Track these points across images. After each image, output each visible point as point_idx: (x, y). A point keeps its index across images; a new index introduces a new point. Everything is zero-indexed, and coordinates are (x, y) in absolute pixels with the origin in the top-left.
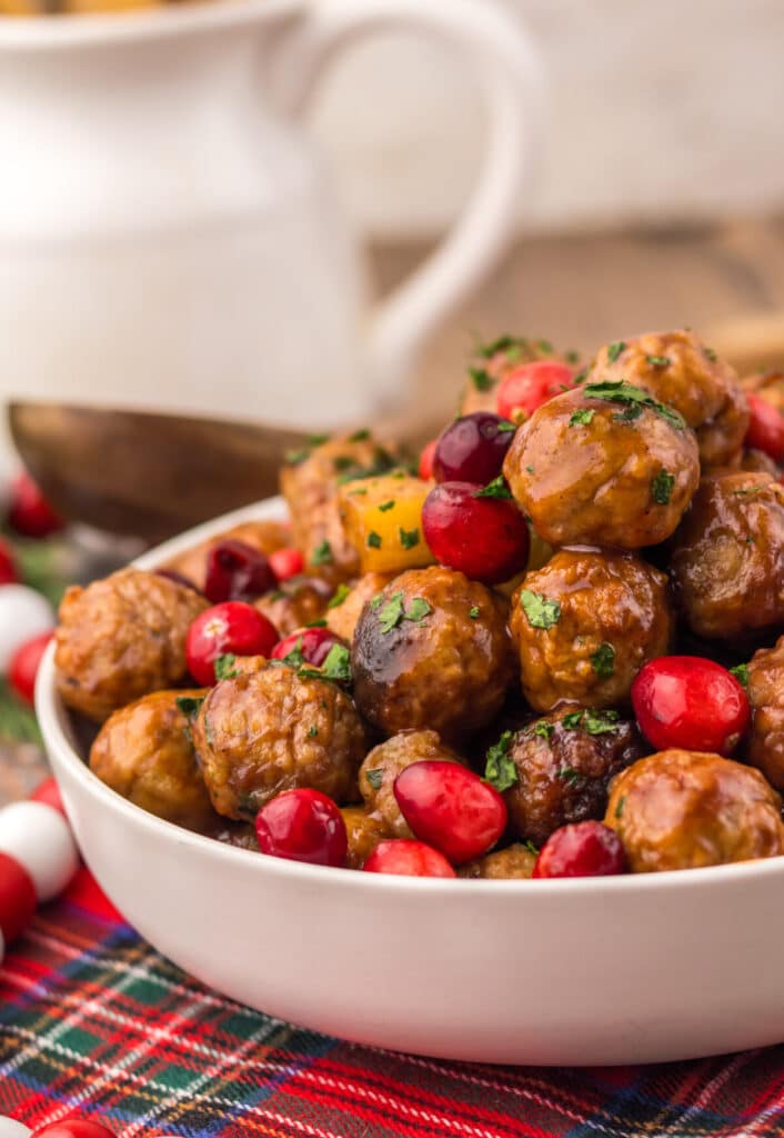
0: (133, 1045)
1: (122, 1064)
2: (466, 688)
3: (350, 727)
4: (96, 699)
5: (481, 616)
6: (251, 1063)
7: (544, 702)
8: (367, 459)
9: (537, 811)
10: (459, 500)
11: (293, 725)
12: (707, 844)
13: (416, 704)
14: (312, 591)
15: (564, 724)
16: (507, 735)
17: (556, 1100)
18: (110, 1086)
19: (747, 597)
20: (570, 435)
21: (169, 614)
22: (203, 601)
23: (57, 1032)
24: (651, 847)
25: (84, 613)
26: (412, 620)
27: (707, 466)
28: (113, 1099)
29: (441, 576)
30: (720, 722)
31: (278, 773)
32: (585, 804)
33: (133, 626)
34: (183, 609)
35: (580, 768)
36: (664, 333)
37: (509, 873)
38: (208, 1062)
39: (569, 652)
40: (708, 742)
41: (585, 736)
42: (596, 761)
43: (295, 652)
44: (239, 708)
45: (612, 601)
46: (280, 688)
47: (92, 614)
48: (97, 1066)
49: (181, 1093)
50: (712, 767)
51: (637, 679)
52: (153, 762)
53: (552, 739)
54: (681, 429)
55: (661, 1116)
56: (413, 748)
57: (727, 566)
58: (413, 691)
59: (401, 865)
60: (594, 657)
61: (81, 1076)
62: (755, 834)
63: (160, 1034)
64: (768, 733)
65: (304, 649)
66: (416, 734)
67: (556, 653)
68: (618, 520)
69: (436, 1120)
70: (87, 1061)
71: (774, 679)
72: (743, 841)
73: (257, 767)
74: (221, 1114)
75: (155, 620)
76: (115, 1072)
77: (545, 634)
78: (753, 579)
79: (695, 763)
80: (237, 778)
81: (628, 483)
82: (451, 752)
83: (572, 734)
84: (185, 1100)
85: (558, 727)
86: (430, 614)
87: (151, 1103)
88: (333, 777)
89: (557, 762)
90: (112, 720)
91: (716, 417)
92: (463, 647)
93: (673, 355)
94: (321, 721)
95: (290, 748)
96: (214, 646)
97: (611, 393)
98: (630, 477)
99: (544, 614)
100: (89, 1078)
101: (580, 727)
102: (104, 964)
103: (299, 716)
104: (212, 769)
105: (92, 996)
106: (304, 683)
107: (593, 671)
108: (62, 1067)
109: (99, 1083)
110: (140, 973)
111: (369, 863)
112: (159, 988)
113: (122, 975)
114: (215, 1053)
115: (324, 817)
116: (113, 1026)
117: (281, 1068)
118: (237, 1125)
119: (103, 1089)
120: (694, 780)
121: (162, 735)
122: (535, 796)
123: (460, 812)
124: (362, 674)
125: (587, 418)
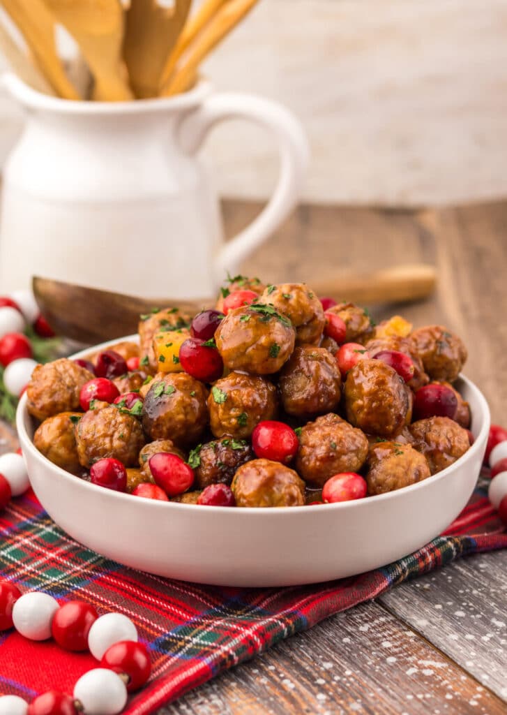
0: (39, 558)
1: (33, 565)
2: (186, 425)
3: (138, 435)
4: (42, 412)
5: (196, 396)
6: (85, 571)
7: (218, 433)
8: (174, 322)
9: (206, 478)
10: (194, 346)
11: (114, 432)
12: (267, 498)
13: (165, 429)
14: (140, 376)
15: (222, 444)
16: (200, 446)
17: (205, 598)
18: (26, 573)
19: (307, 399)
20: (239, 324)
21: (76, 380)
22: (93, 375)
23: (9, 550)
24: (244, 497)
25: (40, 375)
26: (167, 394)
27: (298, 343)
28: (26, 579)
29: (182, 377)
30: (283, 449)
31: (105, 451)
32: (226, 477)
33: (60, 383)
34: (83, 378)
35: (225, 462)
36: (293, 284)
37: (190, 501)
38: (69, 568)
39: (229, 414)
40: (278, 457)
41: (230, 449)
42: (232, 460)
43: (123, 402)
44: (93, 423)
45: (249, 395)
46: (111, 416)
47: (43, 376)
48: (23, 565)
49: (54, 579)
50: (274, 467)
51: (255, 428)
52: (58, 441)
53: (216, 449)
54: (288, 327)
55: (245, 610)
56: (161, 447)
57: (300, 386)
58: (163, 423)
59: (146, 494)
60: (238, 417)
61: (15, 568)
62: (287, 497)
63: (51, 555)
64: (304, 456)
65: (126, 401)
66: (164, 441)
67: (223, 414)
68: (255, 362)
69: (153, 600)
70: (19, 563)
71: (309, 434)
72: (281, 499)
73: (97, 447)
74: (67, 589)
75: (69, 382)
76: (29, 568)
77: (220, 406)
78: (310, 392)
79: (269, 465)
80: (88, 451)
81: (260, 347)
82: (179, 450)
83: (225, 448)
84: (55, 582)
85: (220, 445)
86: (174, 392)
87: (41, 582)
88: (128, 455)
89: (216, 459)
90: (45, 422)
91: (308, 323)
92: (186, 407)
93: (294, 295)
94: (126, 432)
95: (111, 441)
96: (91, 396)
97: (260, 309)
98: (261, 345)
99: (220, 398)
100: (18, 569)
101: (228, 445)
102: (35, 524)
103: (117, 428)
104: (80, 447)
105: (27, 537)
106: (121, 415)
107: (237, 423)
108: (8, 564)
109: (22, 572)
110: (49, 530)
111: (133, 491)
112: (56, 536)
113: (42, 530)
114: (72, 565)
115: (117, 470)
116: (33, 550)
117: (97, 574)
118: (73, 593)
119: (23, 574)
120: (266, 473)
121: (63, 430)
122: (206, 472)
123: (173, 475)
124: (146, 414)
125: (247, 319)
